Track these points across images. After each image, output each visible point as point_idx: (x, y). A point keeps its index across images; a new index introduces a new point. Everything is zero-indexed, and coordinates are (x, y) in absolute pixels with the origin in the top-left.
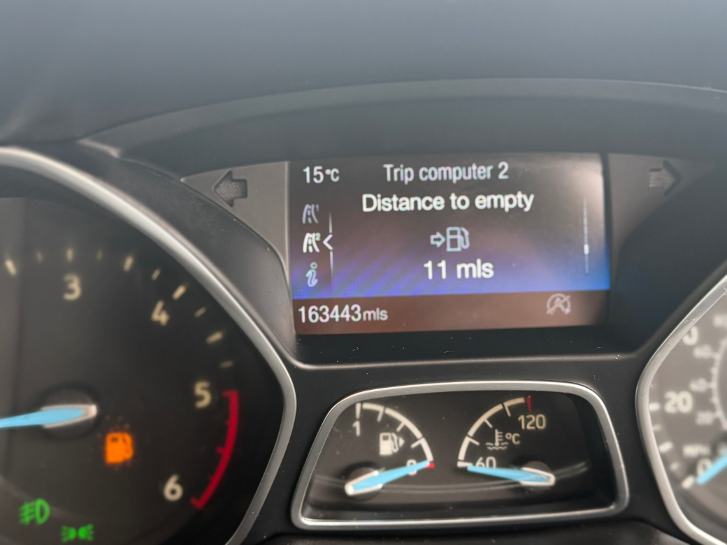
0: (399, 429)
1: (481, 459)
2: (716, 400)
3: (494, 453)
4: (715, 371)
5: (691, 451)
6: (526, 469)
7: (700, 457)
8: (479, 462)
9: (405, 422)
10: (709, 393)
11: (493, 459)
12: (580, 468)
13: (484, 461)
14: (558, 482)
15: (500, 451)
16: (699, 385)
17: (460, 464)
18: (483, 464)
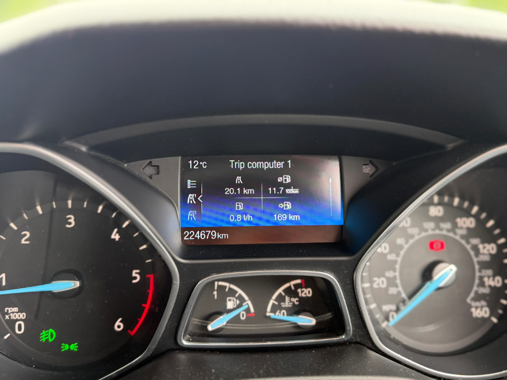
0: (237, 295)
1: (278, 311)
2: (398, 281)
3: (285, 309)
4: (398, 267)
5: (386, 308)
6: (300, 316)
7: (391, 311)
8: (278, 313)
9: (240, 292)
10: (395, 277)
11: (284, 311)
12: (328, 316)
13: (280, 312)
14: (317, 323)
15: (288, 307)
16: (390, 274)
17: (268, 314)
18: (279, 314)
